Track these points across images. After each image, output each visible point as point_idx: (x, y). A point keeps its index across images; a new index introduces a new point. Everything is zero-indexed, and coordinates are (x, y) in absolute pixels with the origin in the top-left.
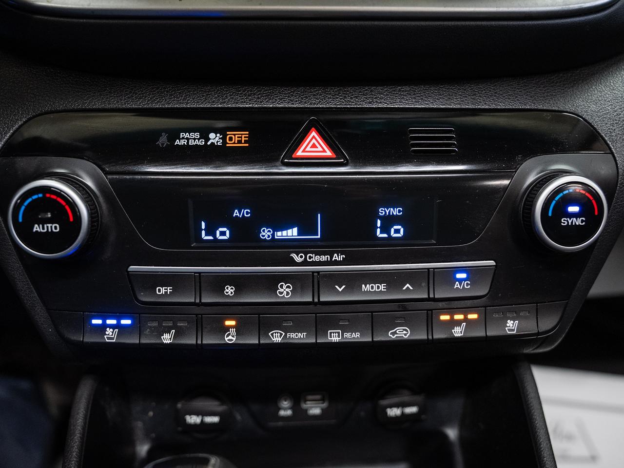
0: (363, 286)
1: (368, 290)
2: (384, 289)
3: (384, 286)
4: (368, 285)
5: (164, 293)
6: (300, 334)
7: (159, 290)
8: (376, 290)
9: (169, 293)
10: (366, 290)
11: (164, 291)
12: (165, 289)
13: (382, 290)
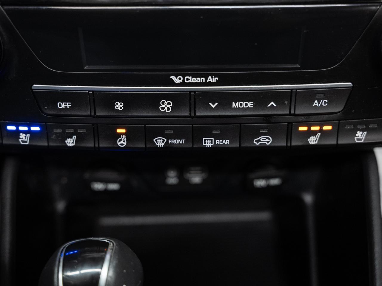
0: (234, 103)
1: (238, 107)
2: (251, 106)
3: (251, 103)
4: (237, 103)
5: (64, 107)
6: (179, 140)
7: (60, 105)
8: (245, 107)
9: (68, 107)
10: (235, 107)
11: (64, 105)
12: (65, 104)
13: (250, 107)
